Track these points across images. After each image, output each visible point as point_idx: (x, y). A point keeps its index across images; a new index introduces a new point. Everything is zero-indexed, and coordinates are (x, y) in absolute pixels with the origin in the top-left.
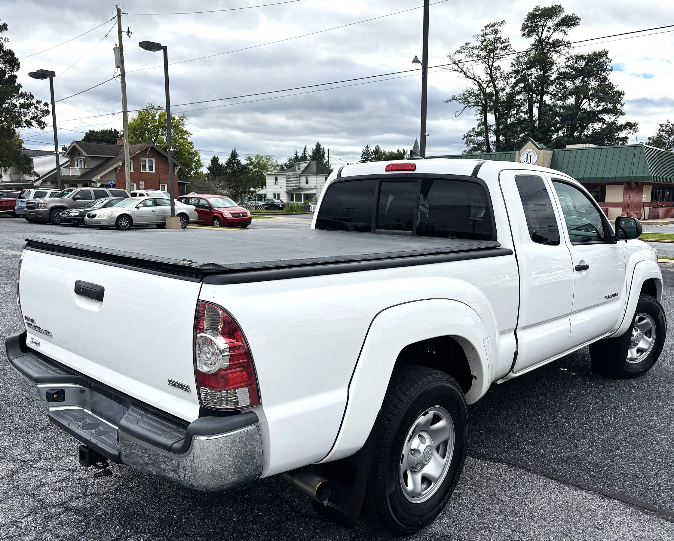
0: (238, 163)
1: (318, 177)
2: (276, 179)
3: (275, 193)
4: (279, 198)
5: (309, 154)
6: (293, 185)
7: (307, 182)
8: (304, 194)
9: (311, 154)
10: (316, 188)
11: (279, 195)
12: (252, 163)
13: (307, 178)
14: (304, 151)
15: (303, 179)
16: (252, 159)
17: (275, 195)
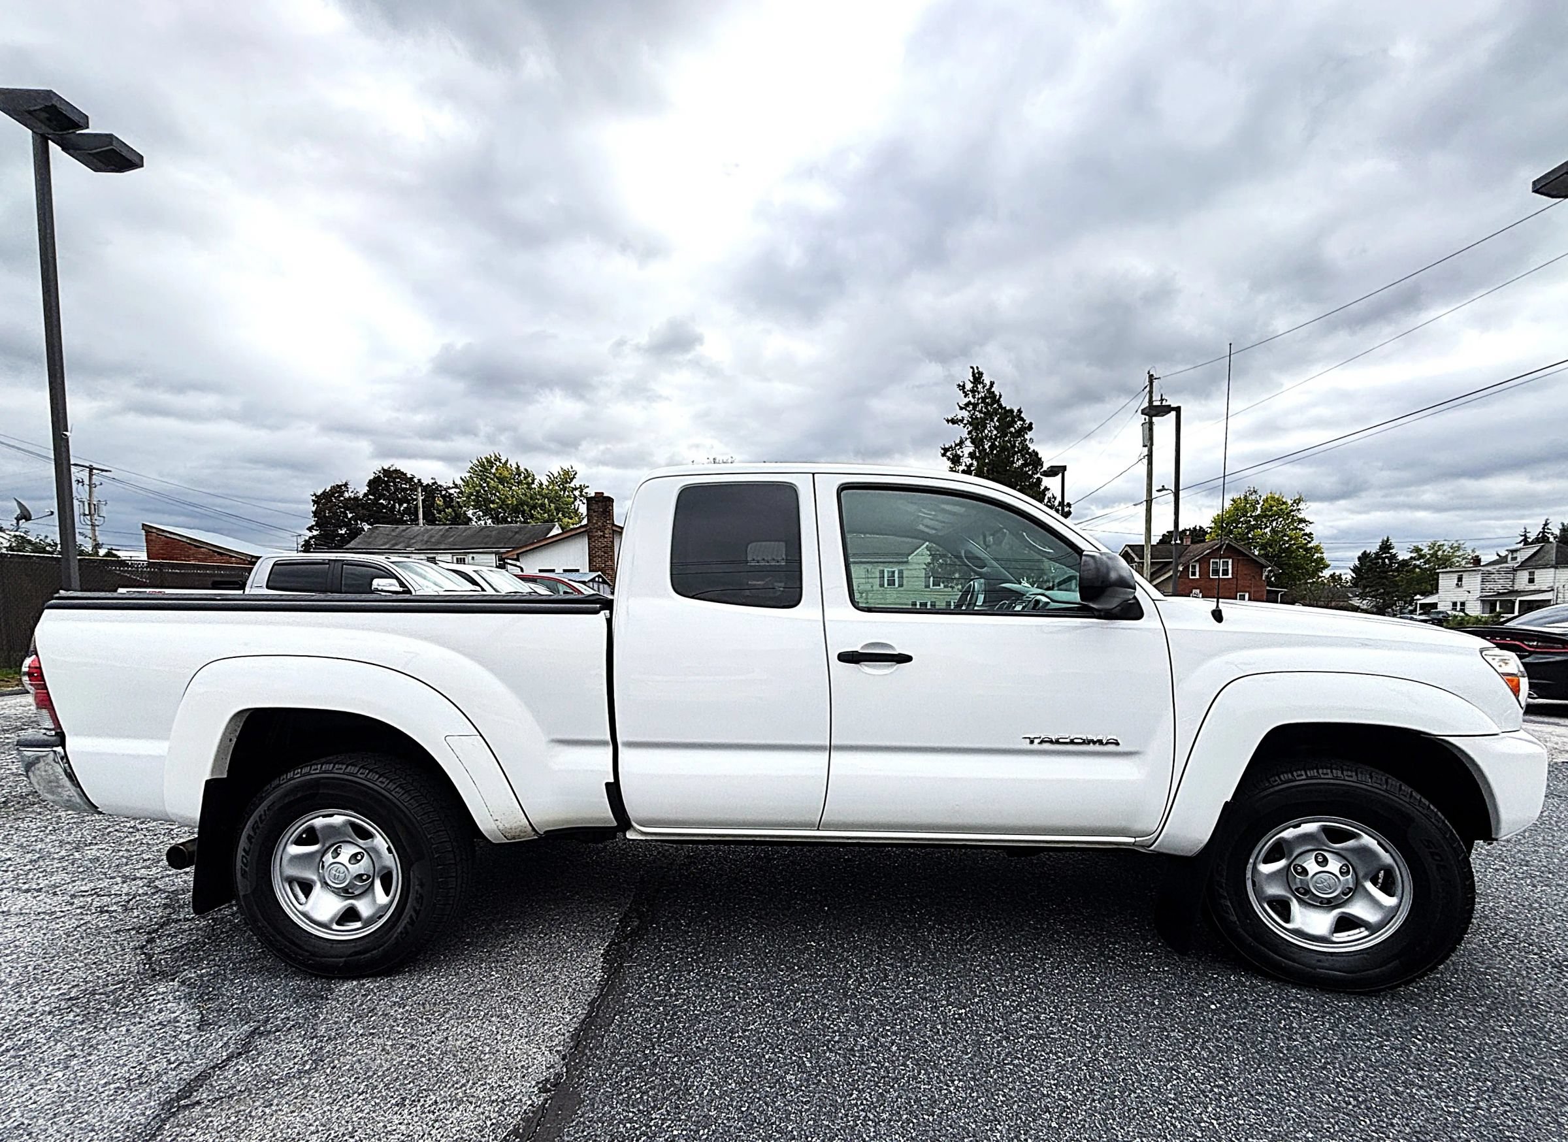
0: (1393, 557)
1: (1557, 571)
2: (1460, 579)
3: (1455, 600)
4: (1462, 610)
5: (1552, 534)
6: (1498, 587)
7: (1531, 581)
8: (1520, 601)
9: (1557, 532)
10: (1553, 590)
11: (1463, 604)
12: (1422, 557)
13: (1532, 574)
14: (1544, 528)
15: (1524, 576)
16: (1422, 550)
17: (1455, 604)
